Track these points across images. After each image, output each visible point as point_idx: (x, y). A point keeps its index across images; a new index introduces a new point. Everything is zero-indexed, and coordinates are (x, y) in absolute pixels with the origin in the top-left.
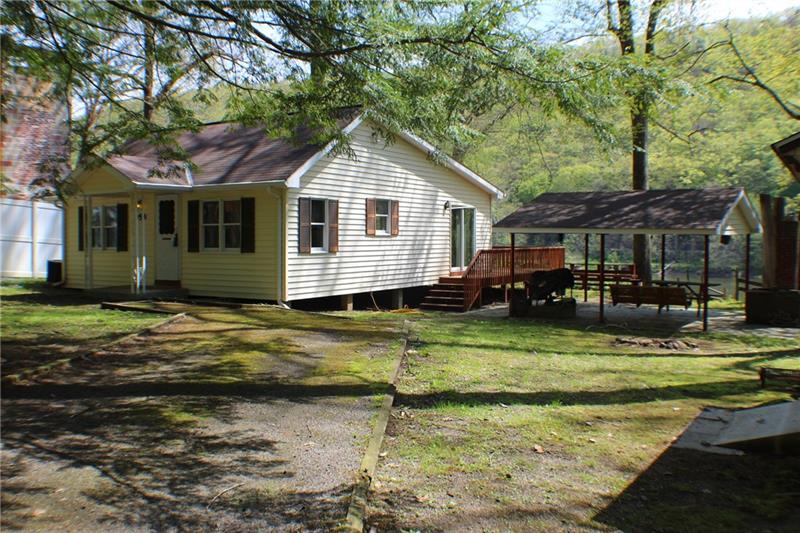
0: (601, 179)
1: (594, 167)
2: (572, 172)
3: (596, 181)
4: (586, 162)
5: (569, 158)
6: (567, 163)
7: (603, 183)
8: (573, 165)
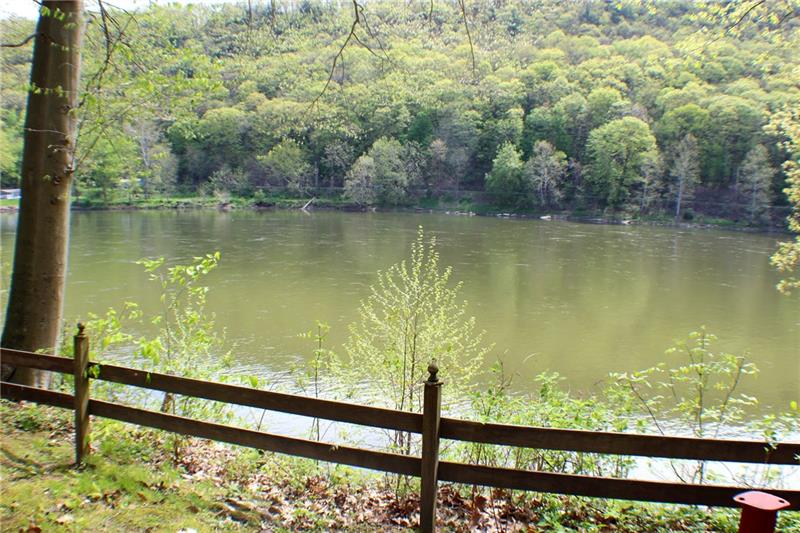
0: (246, 121)
1: (240, 109)
2: (219, 114)
3: (242, 123)
4: (231, 106)
5: (216, 101)
6: (214, 107)
7: (248, 125)
8: (219, 108)
